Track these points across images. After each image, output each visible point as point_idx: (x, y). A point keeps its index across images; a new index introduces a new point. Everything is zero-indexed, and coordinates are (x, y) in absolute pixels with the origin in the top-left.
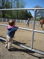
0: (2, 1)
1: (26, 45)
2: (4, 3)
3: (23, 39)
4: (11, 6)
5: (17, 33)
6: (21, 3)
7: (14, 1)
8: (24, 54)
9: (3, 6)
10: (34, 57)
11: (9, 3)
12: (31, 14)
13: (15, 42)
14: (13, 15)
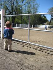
4: (22, 10)
6: (33, 6)
9: (12, 9)
12: (46, 17)
14: (23, 19)
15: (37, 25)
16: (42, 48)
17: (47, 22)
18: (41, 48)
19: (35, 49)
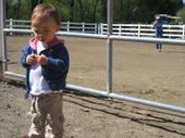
15: (139, 25)
16: (165, 116)
17: (179, 13)
18: (160, 116)
19: (136, 120)
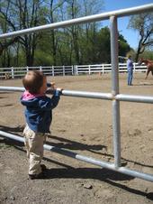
0: (18, 10)
1: (103, 151)
2: (24, 14)
3: (94, 131)
5: (77, 111)
6: (83, 7)
7: (57, 3)
8: (91, 188)
9: (24, 24)
10: (131, 195)
11: (43, 12)
13: (65, 143)
17: (128, 54)
